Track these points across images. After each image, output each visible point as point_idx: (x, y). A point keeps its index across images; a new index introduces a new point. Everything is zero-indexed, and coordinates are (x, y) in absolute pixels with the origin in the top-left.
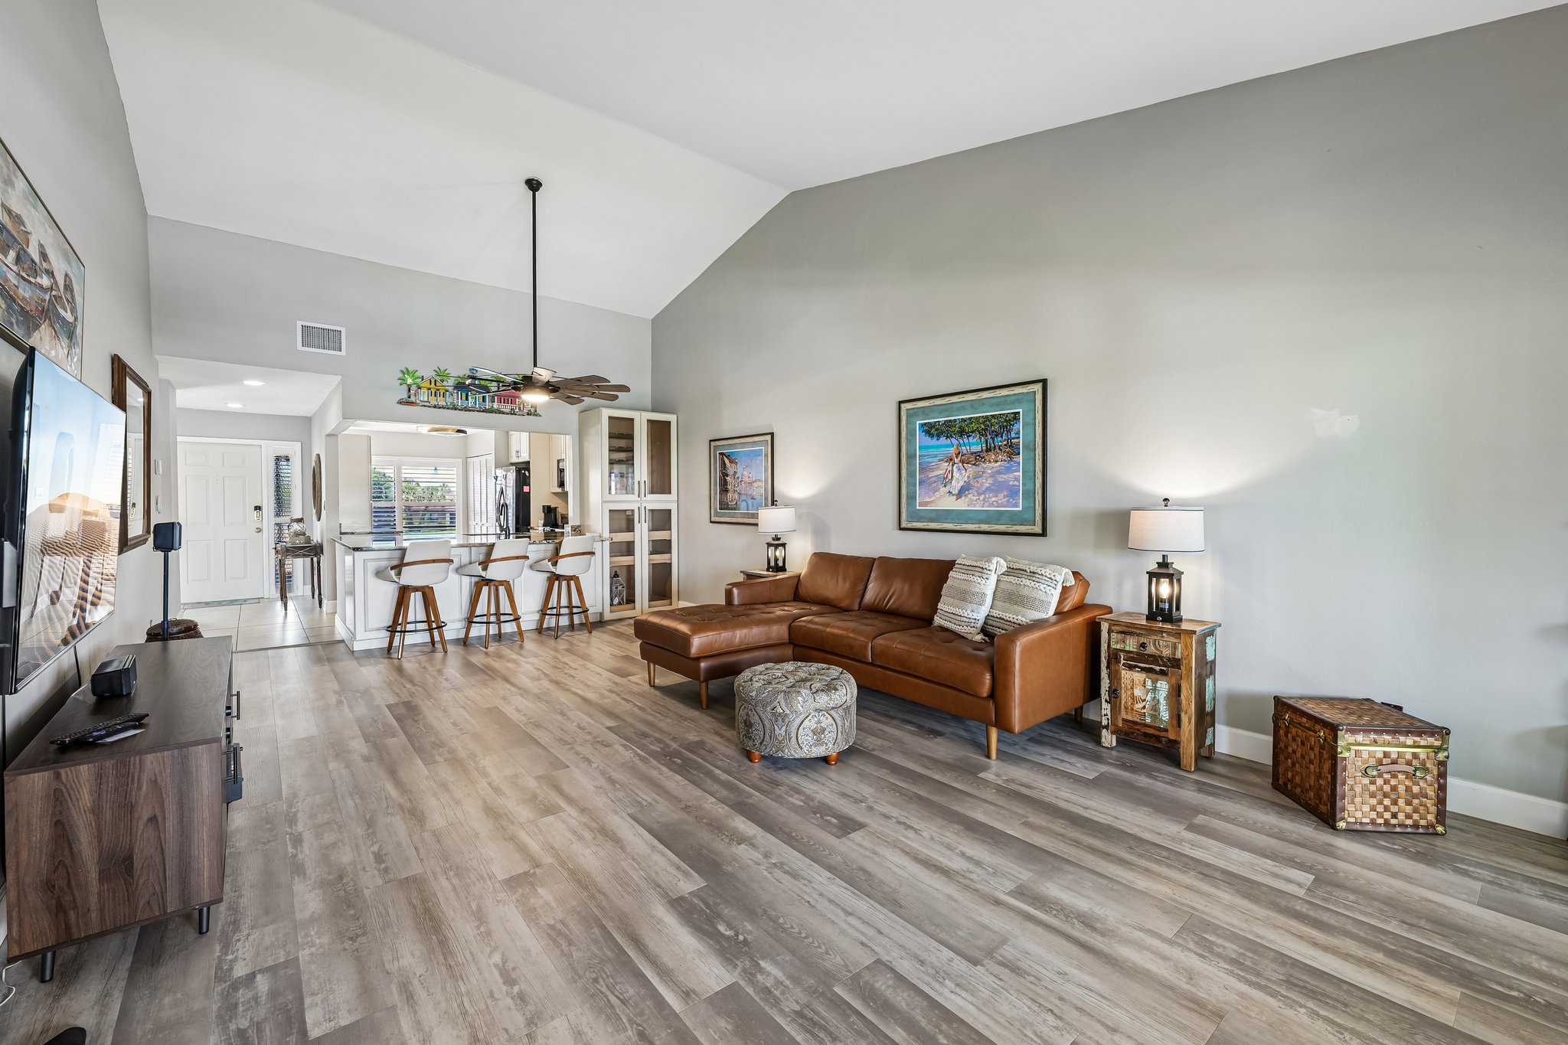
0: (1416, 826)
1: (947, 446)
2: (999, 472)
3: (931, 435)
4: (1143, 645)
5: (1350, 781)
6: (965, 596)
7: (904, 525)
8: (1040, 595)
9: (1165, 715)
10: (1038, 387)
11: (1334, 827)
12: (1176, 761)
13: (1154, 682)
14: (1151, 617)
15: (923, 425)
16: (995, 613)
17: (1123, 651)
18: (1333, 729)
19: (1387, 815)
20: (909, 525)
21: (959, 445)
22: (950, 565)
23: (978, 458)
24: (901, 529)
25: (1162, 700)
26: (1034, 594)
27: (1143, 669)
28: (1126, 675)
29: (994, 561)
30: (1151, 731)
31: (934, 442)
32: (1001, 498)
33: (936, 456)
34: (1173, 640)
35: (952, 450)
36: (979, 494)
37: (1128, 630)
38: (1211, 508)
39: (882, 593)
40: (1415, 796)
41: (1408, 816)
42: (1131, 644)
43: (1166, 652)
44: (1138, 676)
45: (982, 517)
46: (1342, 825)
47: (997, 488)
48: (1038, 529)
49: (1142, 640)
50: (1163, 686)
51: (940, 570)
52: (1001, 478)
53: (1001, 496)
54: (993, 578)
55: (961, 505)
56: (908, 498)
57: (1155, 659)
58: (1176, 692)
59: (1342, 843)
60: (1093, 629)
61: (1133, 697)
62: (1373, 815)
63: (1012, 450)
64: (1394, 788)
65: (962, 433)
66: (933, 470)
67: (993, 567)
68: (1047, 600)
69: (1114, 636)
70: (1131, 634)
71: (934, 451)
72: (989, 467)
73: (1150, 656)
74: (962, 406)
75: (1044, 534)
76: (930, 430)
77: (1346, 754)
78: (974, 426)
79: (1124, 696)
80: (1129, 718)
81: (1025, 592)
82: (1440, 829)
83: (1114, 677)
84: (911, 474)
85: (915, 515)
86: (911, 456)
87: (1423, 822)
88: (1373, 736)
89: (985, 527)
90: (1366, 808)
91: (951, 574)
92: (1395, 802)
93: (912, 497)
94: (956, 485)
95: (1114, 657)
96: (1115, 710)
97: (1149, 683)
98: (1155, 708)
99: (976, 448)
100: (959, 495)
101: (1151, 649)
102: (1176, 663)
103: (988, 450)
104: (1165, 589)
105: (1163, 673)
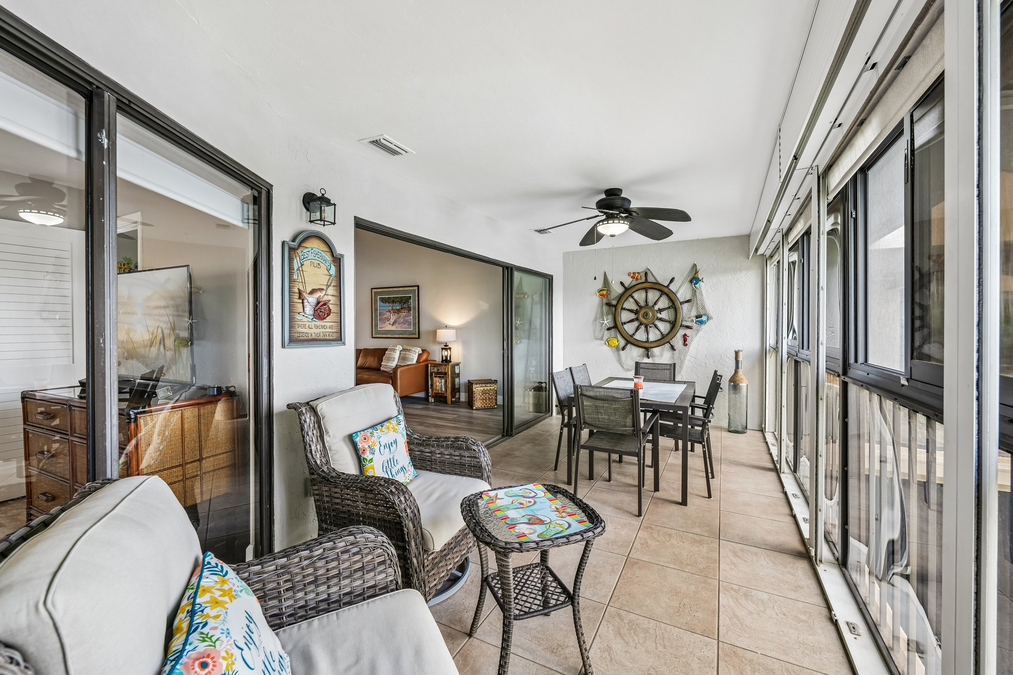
0: (491, 406)
1: (389, 306)
2: (405, 317)
3: (383, 302)
5: (476, 397)
6: (390, 359)
7: (374, 336)
8: (411, 357)
9: (443, 389)
10: (416, 288)
11: (472, 409)
12: (446, 402)
14: (443, 361)
15: (380, 298)
16: (399, 364)
17: (434, 372)
18: (473, 384)
19: (484, 404)
20: (376, 336)
21: (393, 306)
22: (386, 349)
23: (398, 311)
24: (373, 338)
25: (443, 385)
27: (438, 377)
28: (435, 379)
29: (398, 347)
30: (440, 395)
31: (384, 304)
32: (406, 326)
33: (385, 310)
34: (445, 367)
35: (390, 308)
36: (399, 324)
37: (436, 365)
38: (457, 329)
39: (364, 362)
40: (491, 399)
41: (489, 404)
42: (436, 370)
43: (443, 371)
44: (437, 379)
45: (400, 332)
46: (474, 408)
47: (405, 322)
48: (417, 336)
49: (438, 368)
50: (443, 381)
51: (383, 351)
52: (406, 318)
53: (406, 325)
54: (398, 353)
55: (393, 328)
56: (375, 326)
57: (441, 373)
58: (446, 382)
59: (474, 412)
60: (427, 366)
61: (436, 385)
62: (481, 405)
63: (409, 309)
64: (486, 398)
65: (393, 302)
66: (384, 315)
67: (397, 349)
68: (413, 358)
69: (432, 368)
70: (436, 367)
71: (384, 308)
72: (403, 314)
73: (440, 372)
74: (393, 293)
75: (419, 338)
76: (382, 300)
77: (475, 390)
78: (397, 299)
79: (434, 386)
80: (436, 392)
81: (407, 356)
82: (496, 407)
83: (432, 380)
84: (376, 317)
85: (378, 332)
86: (376, 310)
87: (492, 405)
88: (481, 385)
89: (401, 336)
90: (480, 403)
91: (386, 352)
92: (486, 401)
93: (376, 325)
94: (392, 321)
95: (431, 375)
96: (432, 391)
97: (440, 380)
98: (441, 388)
99: (398, 308)
100: (393, 325)
101: (440, 371)
102: (446, 374)
103: (402, 309)
104: (446, 353)
105: (443, 377)
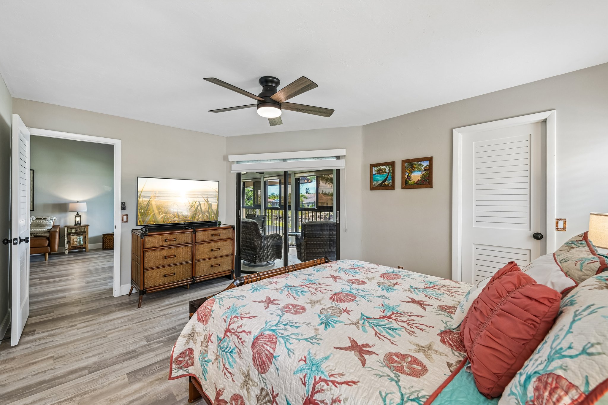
4: (77, 230)
8: (49, 223)
9: (82, 242)
13: (79, 237)
14: (76, 225)
17: (71, 232)
25: (81, 240)
26: (47, 223)
27: (76, 235)
28: (71, 237)
30: (79, 247)
34: (84, 228)
42: (73, 231)
43: (82, 231)
44: (75, 237)
50: (82, 237)
57: (80, 232)
58: (85, 238)
61: (74, 241)
69: (69, 230)
70: (73, 228)
73: (78, 232)
75: (33, 210)
79: (71, 242)
80: (73, 246)
81: (44, 223)
83: (69, 238)
95: (69, 234)
96: (69, 245)
97: (78, 238)
98: (80, 242)
102: (85, 232)
104: (78, 219)
105: (81, 235)
